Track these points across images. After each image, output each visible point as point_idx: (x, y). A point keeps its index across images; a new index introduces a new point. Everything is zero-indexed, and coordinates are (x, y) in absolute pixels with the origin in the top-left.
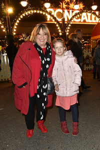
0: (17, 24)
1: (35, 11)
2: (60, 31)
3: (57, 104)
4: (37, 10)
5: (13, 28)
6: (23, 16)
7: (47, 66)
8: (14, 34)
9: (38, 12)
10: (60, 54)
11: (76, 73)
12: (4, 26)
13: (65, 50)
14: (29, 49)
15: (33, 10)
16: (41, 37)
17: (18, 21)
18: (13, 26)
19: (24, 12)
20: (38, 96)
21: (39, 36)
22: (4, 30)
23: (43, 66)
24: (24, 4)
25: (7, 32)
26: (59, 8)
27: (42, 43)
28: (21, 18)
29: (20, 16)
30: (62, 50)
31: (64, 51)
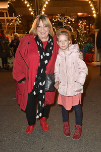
0: (45, 6)
2: (94, 12)
3: (59, 102)
7: (46, 62)
10: (64, 48)
11: (80, 70)
13: (70, 43)
14: (29, 43)
16: (41, 30)
17: (47, 3)
18: (41, 8)
20: (35, 93)
21: (39, 29)
22: (32, 13)
23: (42, 61)
25: (35, 15)
27: (43, 36)
30: (66, 44)
31: (69, 45)
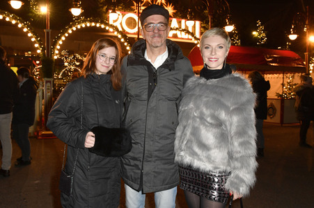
0: (61, 42)
1: (93, 24)
4: (96, 22)
5: (54, 48)
6: (72, 30)
8: (55, 57)
9: (98, 25)
12: (40, 45)
15: (91, 21)
17: (63, 38)
18: (55, 44)
19: (74, 25)
22: (39, 51)
24: (76, 12)
25: (44, 54)
26: (132, 10)
28: (69, 34)
29: (67, 29)
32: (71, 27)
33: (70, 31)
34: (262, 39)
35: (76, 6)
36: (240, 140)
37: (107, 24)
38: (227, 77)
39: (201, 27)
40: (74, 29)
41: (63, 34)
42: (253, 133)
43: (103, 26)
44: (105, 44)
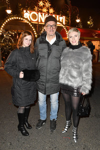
0: (3, 27)
1: (17, 18)
4: (19, 17)
15: (16, 17)
17: (4, 25)
24: (9, 12)
29: (5, 21)
32: (7, 19)
33: (7, 21)
34: (91, 25)
35: (9, 9)
36: (86, 73)
37: (24, 18)
38: (81, 48)
39: (66, 19)
40: (9, 20)
41: (3, 22)
42: (91, 70)
43: (22, 19)
44: (26, 34)
